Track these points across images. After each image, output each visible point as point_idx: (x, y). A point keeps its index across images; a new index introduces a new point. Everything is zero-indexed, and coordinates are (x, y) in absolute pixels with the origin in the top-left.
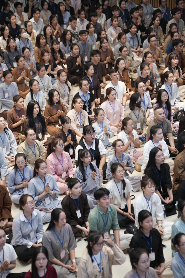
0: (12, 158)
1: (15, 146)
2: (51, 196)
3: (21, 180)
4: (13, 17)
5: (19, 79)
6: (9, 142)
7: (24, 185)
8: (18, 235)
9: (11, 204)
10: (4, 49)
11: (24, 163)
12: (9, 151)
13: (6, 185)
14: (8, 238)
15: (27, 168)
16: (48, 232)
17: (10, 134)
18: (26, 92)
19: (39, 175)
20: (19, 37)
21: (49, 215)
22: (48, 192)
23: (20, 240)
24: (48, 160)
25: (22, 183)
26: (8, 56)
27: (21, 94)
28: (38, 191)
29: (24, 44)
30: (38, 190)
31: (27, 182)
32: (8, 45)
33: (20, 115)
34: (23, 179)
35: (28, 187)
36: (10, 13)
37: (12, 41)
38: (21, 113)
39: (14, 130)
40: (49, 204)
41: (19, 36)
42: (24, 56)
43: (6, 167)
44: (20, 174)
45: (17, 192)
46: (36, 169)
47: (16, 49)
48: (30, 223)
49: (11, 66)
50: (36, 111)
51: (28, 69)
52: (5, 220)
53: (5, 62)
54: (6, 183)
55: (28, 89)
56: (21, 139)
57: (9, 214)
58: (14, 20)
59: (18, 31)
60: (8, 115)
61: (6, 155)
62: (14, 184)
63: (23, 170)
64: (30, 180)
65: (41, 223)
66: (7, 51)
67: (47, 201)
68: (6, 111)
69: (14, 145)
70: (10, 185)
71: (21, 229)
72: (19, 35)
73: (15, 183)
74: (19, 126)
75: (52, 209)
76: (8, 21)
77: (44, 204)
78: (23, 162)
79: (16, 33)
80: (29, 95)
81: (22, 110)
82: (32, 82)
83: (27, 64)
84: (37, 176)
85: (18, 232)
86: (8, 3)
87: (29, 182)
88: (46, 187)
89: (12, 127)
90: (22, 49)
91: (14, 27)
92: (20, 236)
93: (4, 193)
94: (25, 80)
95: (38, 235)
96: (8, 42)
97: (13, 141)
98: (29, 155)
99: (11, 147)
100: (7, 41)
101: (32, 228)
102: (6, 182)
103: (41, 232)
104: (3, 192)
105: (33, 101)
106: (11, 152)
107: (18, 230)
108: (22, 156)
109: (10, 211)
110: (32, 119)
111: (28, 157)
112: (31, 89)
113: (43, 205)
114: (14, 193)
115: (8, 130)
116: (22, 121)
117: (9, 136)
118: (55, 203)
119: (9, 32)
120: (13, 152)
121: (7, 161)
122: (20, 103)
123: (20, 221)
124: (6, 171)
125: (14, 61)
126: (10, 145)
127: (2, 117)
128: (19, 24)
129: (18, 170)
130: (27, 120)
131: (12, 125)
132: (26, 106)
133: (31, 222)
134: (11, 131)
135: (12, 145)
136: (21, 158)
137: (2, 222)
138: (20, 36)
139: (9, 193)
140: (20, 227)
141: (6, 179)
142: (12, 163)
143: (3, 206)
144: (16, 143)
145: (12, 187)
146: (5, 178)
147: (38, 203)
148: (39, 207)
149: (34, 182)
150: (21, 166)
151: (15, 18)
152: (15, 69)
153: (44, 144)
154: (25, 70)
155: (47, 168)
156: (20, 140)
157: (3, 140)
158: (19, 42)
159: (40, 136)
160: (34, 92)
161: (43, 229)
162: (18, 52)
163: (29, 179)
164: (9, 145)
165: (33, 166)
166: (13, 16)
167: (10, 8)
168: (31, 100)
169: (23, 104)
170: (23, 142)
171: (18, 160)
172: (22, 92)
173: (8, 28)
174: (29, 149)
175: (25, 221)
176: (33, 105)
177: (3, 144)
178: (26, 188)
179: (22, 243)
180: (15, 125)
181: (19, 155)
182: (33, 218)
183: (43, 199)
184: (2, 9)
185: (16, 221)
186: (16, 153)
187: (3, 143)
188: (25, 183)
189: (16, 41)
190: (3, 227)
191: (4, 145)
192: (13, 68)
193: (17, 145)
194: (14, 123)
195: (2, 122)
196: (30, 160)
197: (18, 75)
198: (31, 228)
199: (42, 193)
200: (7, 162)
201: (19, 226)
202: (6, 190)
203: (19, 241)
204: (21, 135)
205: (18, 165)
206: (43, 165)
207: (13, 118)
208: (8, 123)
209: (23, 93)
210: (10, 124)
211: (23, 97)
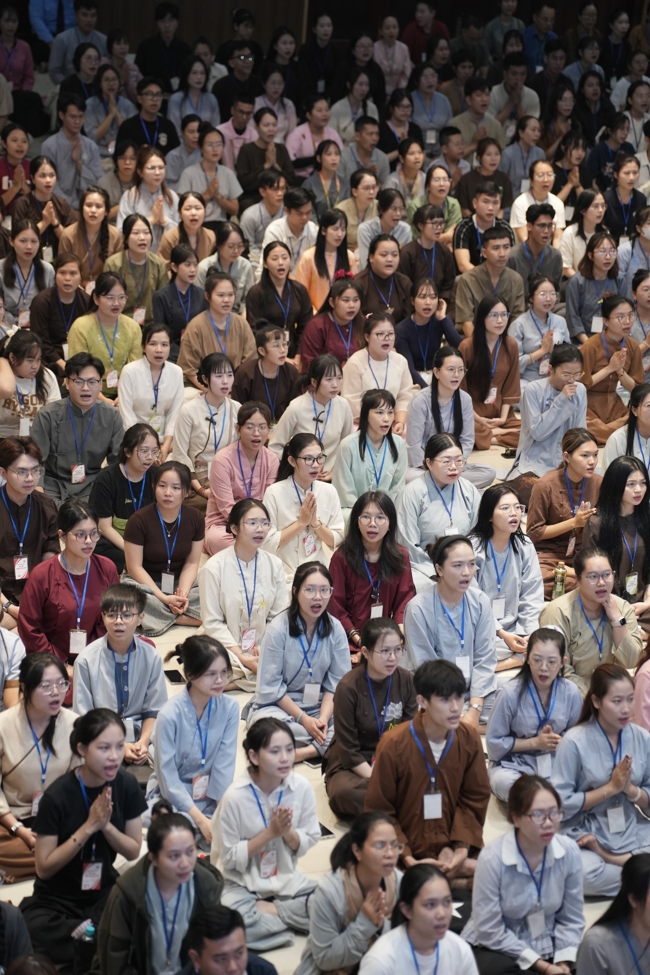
0: (519, 642)
1: (536, 600)
2: (633, 804)
3: (537, 722)
4: (631, 166)
5: (597, 377)
6: (518, 582)
7: (542, 744)
8: (490, 911)
9: (488, 797)
10: (573, 268)
11: (556, 665)
12: (513, 614)
13: (480, 729)
14: (457, 915)
15: (563, 686)
16: (600, 931)
17: (526, 557)
18: (612, 424)
19: (600, 719)
20: (633, 235)
21: (614, 872)
22: (621, 789)
23: (495, 930)
24: (645, 675)
25: (535, 735)
26: (581, 291)
27: (595, 428)
28: (588, 774)
29: (644, 261)
30: (589, 771)
31: (553, 735)
32: (590, 257)
33: (577, 498)
34: (543, 722)
35: (553, 754)
36: (623, 152)
37: (606, 243)
38: (579, 491)
39: (542, 545)
40: (618, 833)
41: (635, 231)
42: (636, 302)
43: (493, 667)
44: (537, 700)
45: (516, 764)
46: (594, 696)
47: (613, 273)
48: (534, 878)
49: (582, 329)
50: (634, 495)
51: (637, 347)
52: (459, 847)
53: (564, 311)
54: (483, 723)
55: (623, 416)
56: (562, 581)
57: (473, 832)
58: (632, 176)
59: (634, 214)
60: (533, 490)
61: (499, 626)
62: (507, 731)
63: (548, 691)
64: (565, 730)
65: (578, 892)
66: (582, 274)
67: (616, 819)
68: (531, 475)
69: (532, 596)
70: (495, 731)
71: (499, 889)
72: (637, 227)
73: (514, 729)
74: (563, 538)
75: (630, 852)
76: (610, 176)
77: (604, 827)
78: (551, 662)
79: (626, 221)
80: (619, 436)
81: (585, 482)
82: (643, 392)
83: (640, 329)
84: (593, 723)
85: (491, 900)
86: (626, 118)
87: (561, 735)
88: (617, 769)
89: (541, 534)
90: (633, 277)
91: (625, 198)
92: (495, 915)
93: (469, 754)
94: (619, 383)
95: (562, 933)
96: (591, 248)
97: (532, 583)
98: (580, 642)
99: (521, 602)
100: (588, 241)
101: (539, 900)
102: (483, 718)
103: (571, 926)
104: (467, 748)
105: (627, 459)
106: (518, 619)
107: (492, 892)
108: (552, 639)
109: (481, 821)
110: (612, 521)
111: (574, 647)
112: (632, 415)
113: (599, 830)
114: (503, 763)
115: (523, 540)
116: (579, 521)
117: (521, 564)
118: (642, 833)
119: (603, 214)
120: (525, 620)
121: (498, 647)
122: (581, 458)
123: (501, 863)
124: (491, 680)
125: (595, 313)
126: (520, 595)
127: (513, 492)
128: (644, 190)
129: (532, 685)
130: (596, 520)
131: (540, 530)
132: (600, 470)
133: (538, 877)
134: (532, 546)
135: (528, 594)
136: (548, 648)
137: (446, 853)
138: (639, 231)
139: (487, 760)
140: (497, 883)
141: (485, 709)
142: (515, 657)
143: (459, 798)
144: (541, 590)
145: (500, 741)
146: (481, 704)
147: (582, 818)
148: (581, 833)
149: (580, 740)
150: (544, 674)
151: (637, 169)
152: (593, 337)
153: (641, 615)
154: (625, 349)
155: (634, 702)
156: (559, 583)
157: (500, 572)
158: (628, 251)
159: (632, 584)
160: (640, 429)
161: (581, 917)
162: (618, 283)
163: (565, 726)
164: (518, 592)
165: (586, 684)
166: (630, 161)
167: (626, 136)
168: (624, 454)
169: (592, 465)
170: (566, 592)
171: (537, 653)
172: (599, 421)
173: (603, 201)
174: (585, 622)
175: (514, 867)
176: (627, 472)
177: (499, 586)
178: (549, 756)
179: (499, 942)
180: (551, 529)
181: (543, 634)
182: (547, 866)
183: (601, 809)
184: (600, 133)
185: (486, 859)
186: (534, 627)
187: (499, 582)
188: (546, 735)
189: (619, 248)
190: (448, 870)
191: (499, 590)
192: (589, 333)
193: (546, 600)
194: (548, 523)
195: (508, 510)
196: (579, 662)
197: (599, 360)
198: (535, 897)
199: (601, 785)
200: (498, 649)
201: (496, 880)
202: (478, 745)
203: (491, 934)
204: (566, 567)
205: (534, 667)
206: (620, 686)
207: (551, 504)
208: (529, 520)
209: (604, 427)
210: (536, 522)
211: (598, 439)
